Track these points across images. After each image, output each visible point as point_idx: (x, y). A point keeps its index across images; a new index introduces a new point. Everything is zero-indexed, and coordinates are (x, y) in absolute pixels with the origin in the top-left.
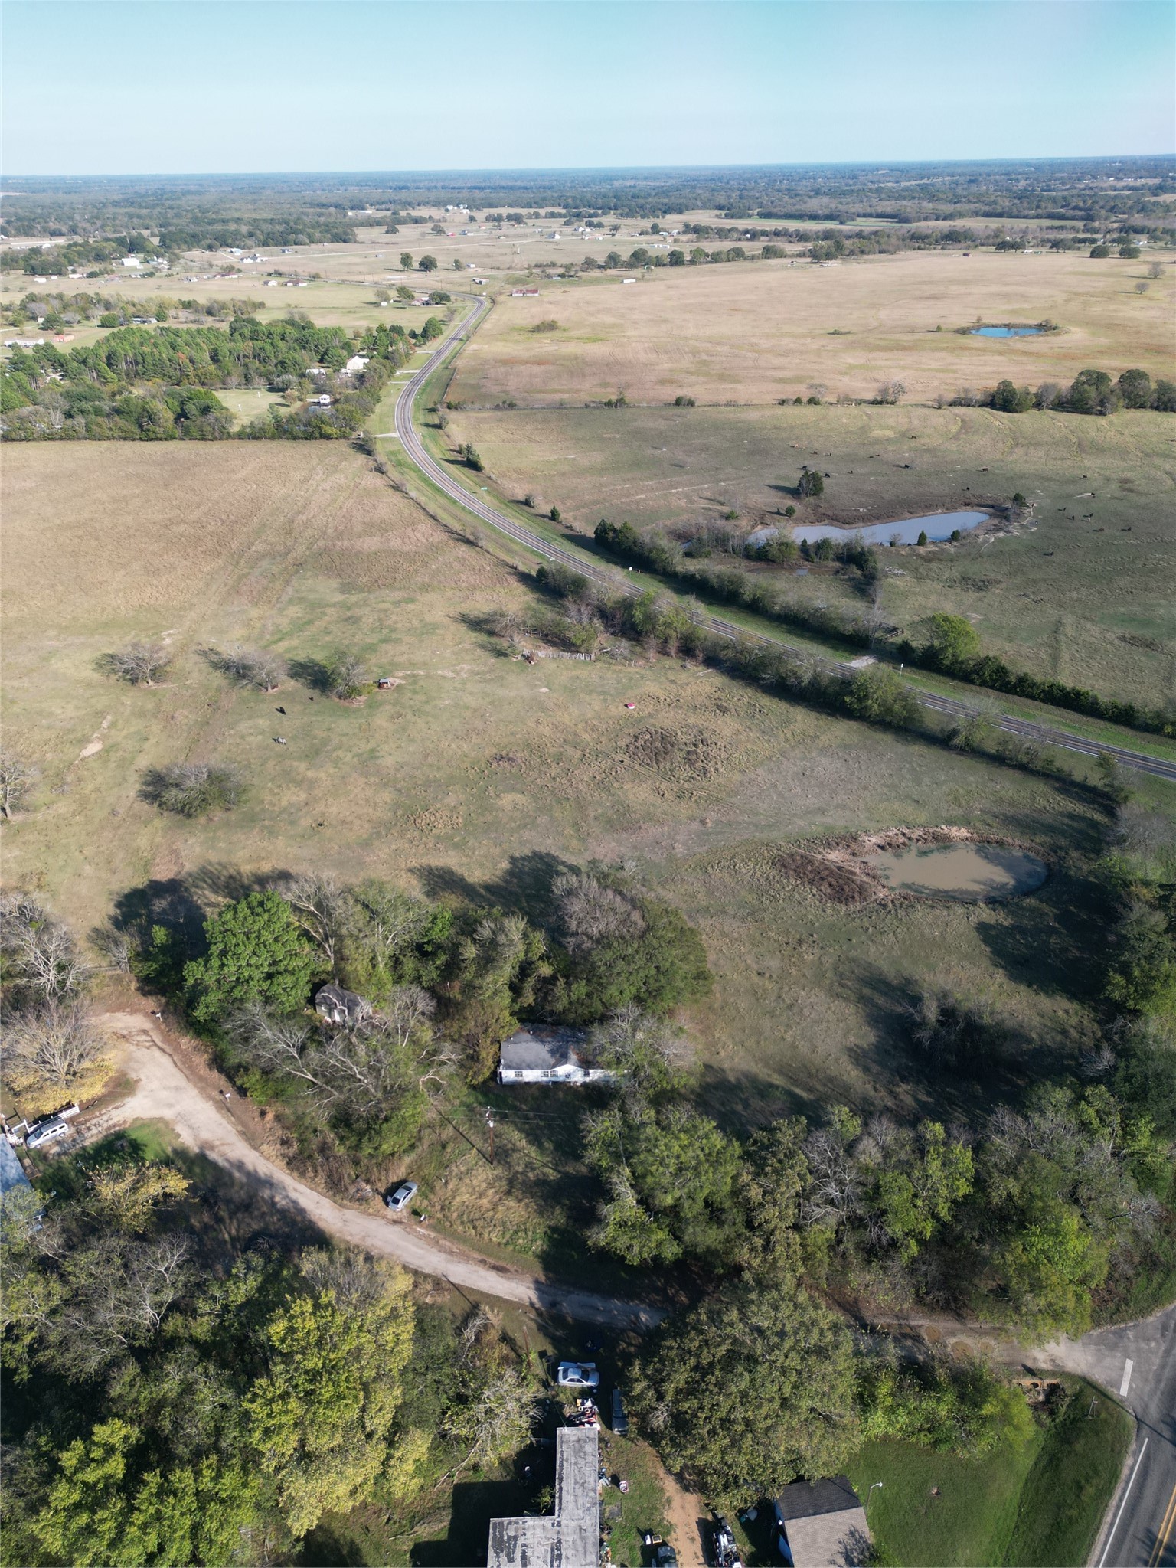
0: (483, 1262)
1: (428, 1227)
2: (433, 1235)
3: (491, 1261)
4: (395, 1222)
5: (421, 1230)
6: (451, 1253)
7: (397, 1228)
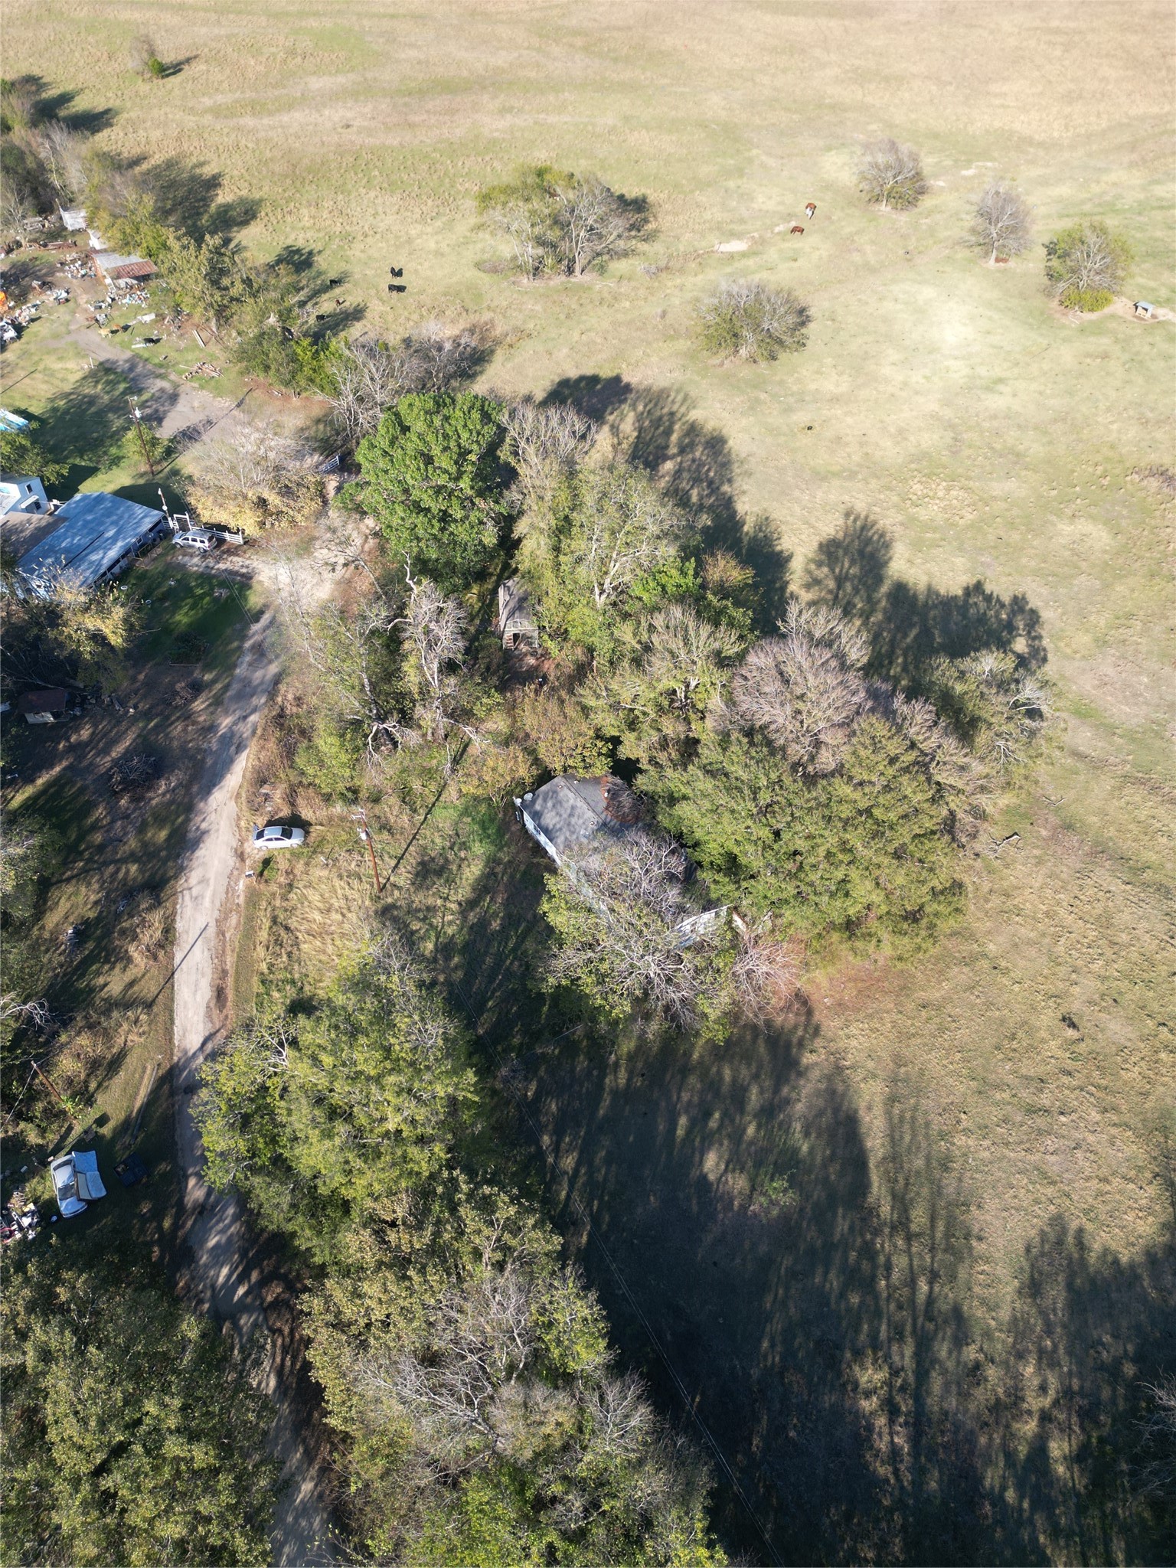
0: (224, 973)
1: (248, 887)
2: (241, 900)
3: (230, 981)
4: (241, 856)
5: (241, 885)
6: (221, 933)
7: (232, 861)
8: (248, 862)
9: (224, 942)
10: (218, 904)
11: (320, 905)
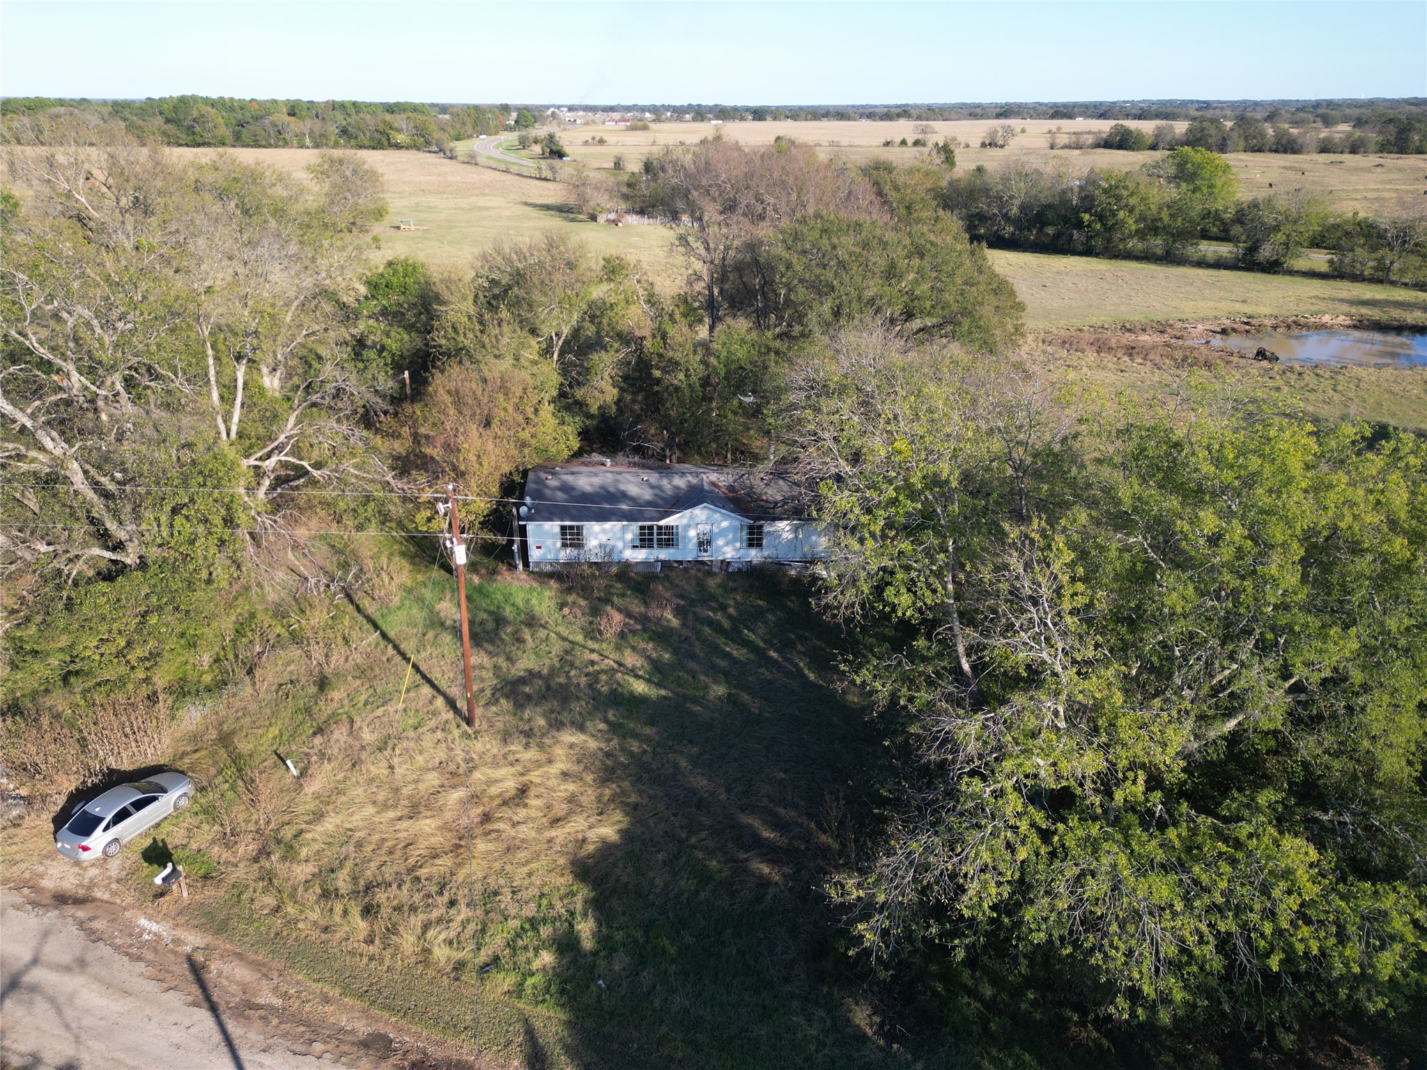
1: (187, 912)
2: (197, 939)
8: (98, 894)
9: (281, 1013)
10: (152, 987)
11: (391, 814)
